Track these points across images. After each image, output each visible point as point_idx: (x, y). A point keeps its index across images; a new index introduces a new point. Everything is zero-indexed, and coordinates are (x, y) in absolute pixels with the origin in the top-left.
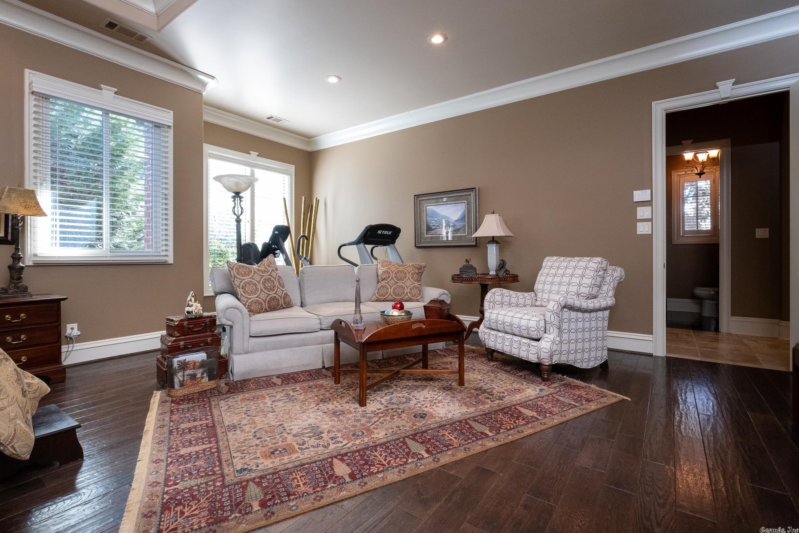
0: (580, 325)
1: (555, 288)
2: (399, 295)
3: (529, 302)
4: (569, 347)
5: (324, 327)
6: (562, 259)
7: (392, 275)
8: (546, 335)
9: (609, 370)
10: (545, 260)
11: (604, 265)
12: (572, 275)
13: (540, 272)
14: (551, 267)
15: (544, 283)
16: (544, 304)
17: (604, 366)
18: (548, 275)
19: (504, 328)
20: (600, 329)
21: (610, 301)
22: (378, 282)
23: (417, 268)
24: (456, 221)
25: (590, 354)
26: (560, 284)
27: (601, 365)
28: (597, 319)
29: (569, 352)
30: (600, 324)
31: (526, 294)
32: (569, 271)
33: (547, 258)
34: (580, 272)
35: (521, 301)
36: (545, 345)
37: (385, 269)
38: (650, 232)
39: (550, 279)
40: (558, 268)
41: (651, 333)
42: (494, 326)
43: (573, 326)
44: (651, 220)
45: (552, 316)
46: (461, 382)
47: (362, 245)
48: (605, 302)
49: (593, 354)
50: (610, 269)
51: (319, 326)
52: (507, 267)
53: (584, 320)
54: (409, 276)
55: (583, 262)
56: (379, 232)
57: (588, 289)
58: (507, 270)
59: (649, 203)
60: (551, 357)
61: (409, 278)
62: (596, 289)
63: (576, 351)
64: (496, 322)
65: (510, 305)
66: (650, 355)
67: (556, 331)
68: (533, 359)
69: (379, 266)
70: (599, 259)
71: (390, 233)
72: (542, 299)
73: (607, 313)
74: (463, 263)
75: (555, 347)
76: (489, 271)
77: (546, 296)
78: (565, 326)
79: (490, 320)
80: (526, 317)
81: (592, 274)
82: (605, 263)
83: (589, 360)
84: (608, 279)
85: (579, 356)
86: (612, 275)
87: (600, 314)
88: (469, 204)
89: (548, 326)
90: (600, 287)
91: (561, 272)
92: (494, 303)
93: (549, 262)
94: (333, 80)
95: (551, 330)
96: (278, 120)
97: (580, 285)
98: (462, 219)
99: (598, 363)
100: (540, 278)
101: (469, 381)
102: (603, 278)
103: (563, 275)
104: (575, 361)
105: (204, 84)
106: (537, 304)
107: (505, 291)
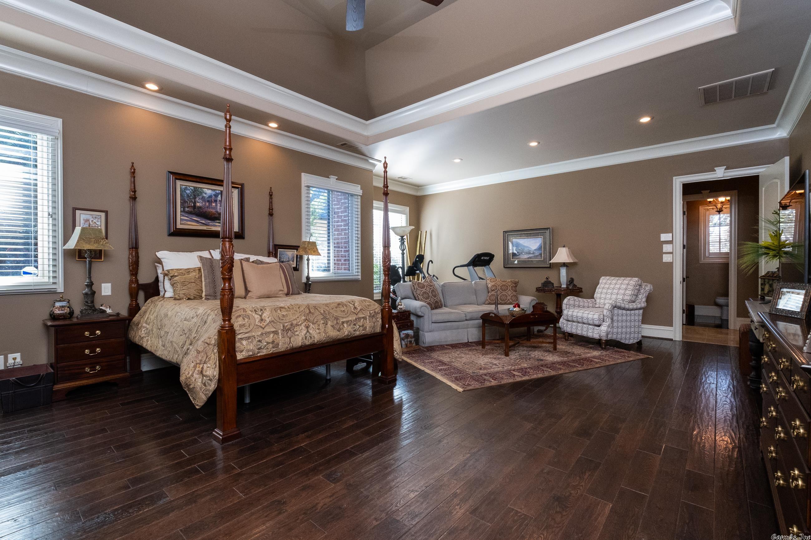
0: (624, 318)
1: (608, 296)
2: (503, 300)
3: (591, 305)
4: (618, 330)
5: (468, 318)
6: (613, 278)
7: (499, 288)
8: (604, 323)
9: (643, 346)
10: (601, 279)
11: (639, 283)
12: (619, 289)
13: (598, 286)
14: (605, 284)
15: (601, 293)
16: (601, 306)
17: (639, 343)
18: (603, 288)
19: (577, 320)
20: (637, 321)
21: (643, 305)
22: (489, 292)
23: (514, 283)
24: (535, 250)
25: (630, 335)
26: (612, 294)
27: (637, 343)
28: (635, 315)
29: (617, 333)
30: (637, 318)
31: (589, 300)
32: (618, 286)
33: (603, 277)
34: (624, 287)
35: (586, 304)
36: (604, 328)
37: (493, 283)
38: (672, 261)
39: (605, 291)
40: (610, 284)
41: (672, 326)
42: (570, 319)
43: (620, 318)
44: (672, 253)
45: (608, 312)
46: (555, 348)
47: (471, 267)
48: (640, 305)
49: (632, 335)
50: (644, 284)
51: (465, 318)
52: (575, 283)
53: (626, 315)
54: (510, 288)
55: (627, 280)
56: (482, 258)
57: (629, 297)
58: (574, 285)
59: (670, 242)
60: (607, 335)
61: (510, 290)
62: (634, 297)
63: (622, 333)
64: (572, 316)
65: (579, 306)
66: (671, 340)
67: (610, 320)
68: (596, 336)
69: (488, 282)
70: (637, 279)
71: (488, 258)
72: (600, 303)
73: (641, 311)
74: (544, 280)
75: (609, 330)
76: (561, 285)
77: (602, 301)
78: (615, 318)
79: (567, 315)
80: (591, 313)
81: (632, 288)
82: (640, 281)
83: (630, 339)
84: (642, 291)
85: (623, 336)
86: (645, 289)
87: (637, 312)
88: (545, 239)
89: (605, 318)
90: (637, 296)
91: (612, 286)
92: (570, 305)
93: (603, 280)
94: (457, 161)
95: (607, 320)
96: (404, 179)
97: (624, 294)
98: (540, 248)
99: (635, 341)
100: (598, 290)
101: (559, 349)
102: (639, 290)
103: (614, 289)
104: (621, 339)
105: (374, 165)
106: (596, 306)
107: (576, 298)
